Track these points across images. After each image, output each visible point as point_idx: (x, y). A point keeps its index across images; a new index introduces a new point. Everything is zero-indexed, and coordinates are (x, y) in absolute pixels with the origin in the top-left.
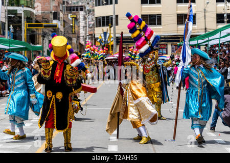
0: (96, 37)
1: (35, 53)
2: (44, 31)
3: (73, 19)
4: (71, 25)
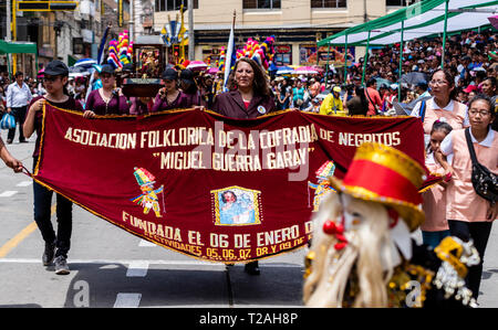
0: (156, 29)
3: (121, 1)
4: (116, 9)
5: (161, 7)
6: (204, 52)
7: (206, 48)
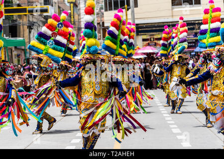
0: (106, 25)
1: (19, 53)
2: (31, 20)
3: (72, 5)
4: (69, 11)
5: (109, 6)
6: (144, 40)
7: (145, 37)
